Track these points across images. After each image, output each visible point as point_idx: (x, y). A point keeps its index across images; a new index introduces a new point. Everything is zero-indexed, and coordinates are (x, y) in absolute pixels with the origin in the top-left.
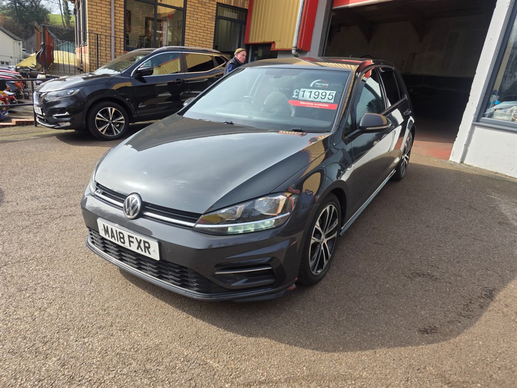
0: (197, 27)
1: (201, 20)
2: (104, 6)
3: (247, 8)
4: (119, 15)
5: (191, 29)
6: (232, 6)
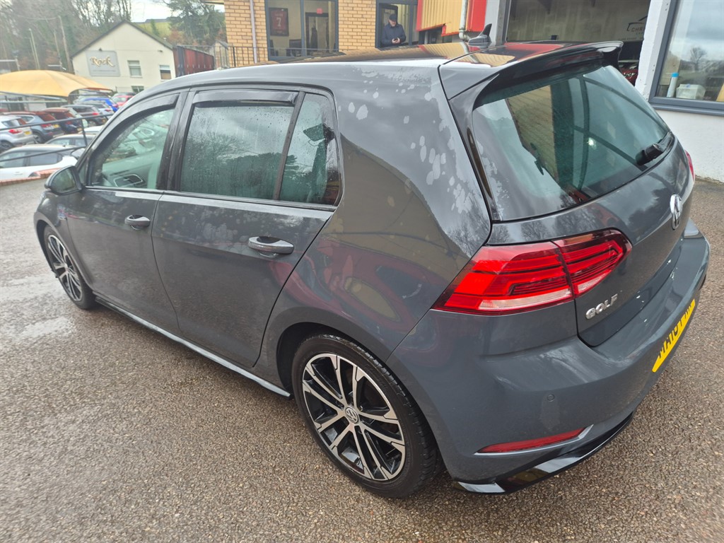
0: (353, 19)
1: (358, 9)
2: (243, 11)
4: (260, 20)
5: (345, 22)
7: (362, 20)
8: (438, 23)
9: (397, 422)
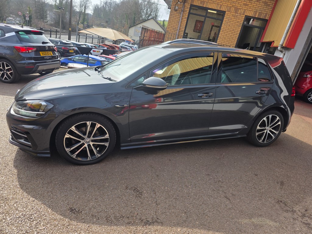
0: (228, 30)
1: (232, 26)
2: (177, 18)
3: (268, 19)
5: (224, 31)
6: (256, 18)
7: (233, 31)
8: (271, 40)
9: (266, 117)
